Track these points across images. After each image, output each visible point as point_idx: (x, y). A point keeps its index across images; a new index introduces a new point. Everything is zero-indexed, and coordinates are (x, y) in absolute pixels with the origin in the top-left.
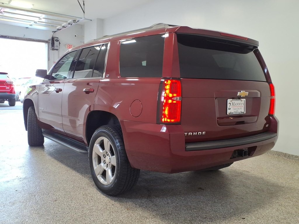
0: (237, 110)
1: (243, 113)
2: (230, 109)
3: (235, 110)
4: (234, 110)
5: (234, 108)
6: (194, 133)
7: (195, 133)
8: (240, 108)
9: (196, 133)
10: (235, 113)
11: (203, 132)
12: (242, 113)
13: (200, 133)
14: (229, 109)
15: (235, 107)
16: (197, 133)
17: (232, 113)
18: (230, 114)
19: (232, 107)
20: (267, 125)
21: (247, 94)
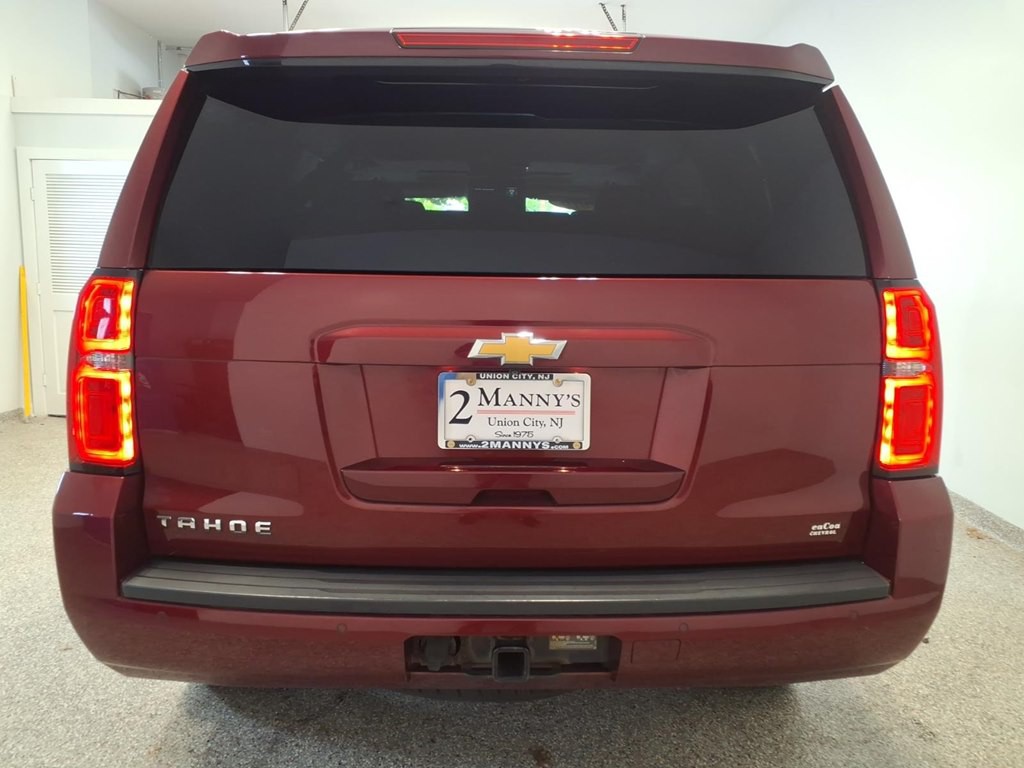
0: (522, 428)
1: (566, 447)
2: (466, 421)
3: (508, 430)
4: (500, 428)
5: (502, 417)
6: (207, 521)
7: (212, 522)
8: (548, 422)
9: (218, 522)
10: (495, 446)
11: (258, 524)
12: (554, 448)
13: (238, 527)
14: (455, 421)
15: (510, 412)
16: (225, 525)
17: (479, 443)
18: (462, 447)
19: (479, 412)
20: (820, 527)
21: (554, 348)
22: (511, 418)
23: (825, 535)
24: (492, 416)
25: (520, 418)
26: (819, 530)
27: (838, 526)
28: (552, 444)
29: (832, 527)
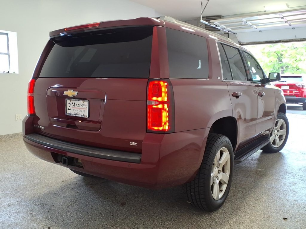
0: (79, 112)
1: (84, 117)
2: (70, 109)
3: (76, 112)
5: (75, 109)
6: (38, 126)
8: (82, 111)
10: (73, 115)
12: (82, 117)
13: (41, 127)
14: (68, 109)
15: (77, 108)
17: (71, 114)
18: (69, 115)
19: (72, 108)
20: (132, 143)
21: (75, 93)
22: (77, 109)
23: (134, 145)
24: (74, 109)
25: (78, 109)
26: (132, 144)
27: (137, 143)
28: (82, 116)
29: (135, 143)
